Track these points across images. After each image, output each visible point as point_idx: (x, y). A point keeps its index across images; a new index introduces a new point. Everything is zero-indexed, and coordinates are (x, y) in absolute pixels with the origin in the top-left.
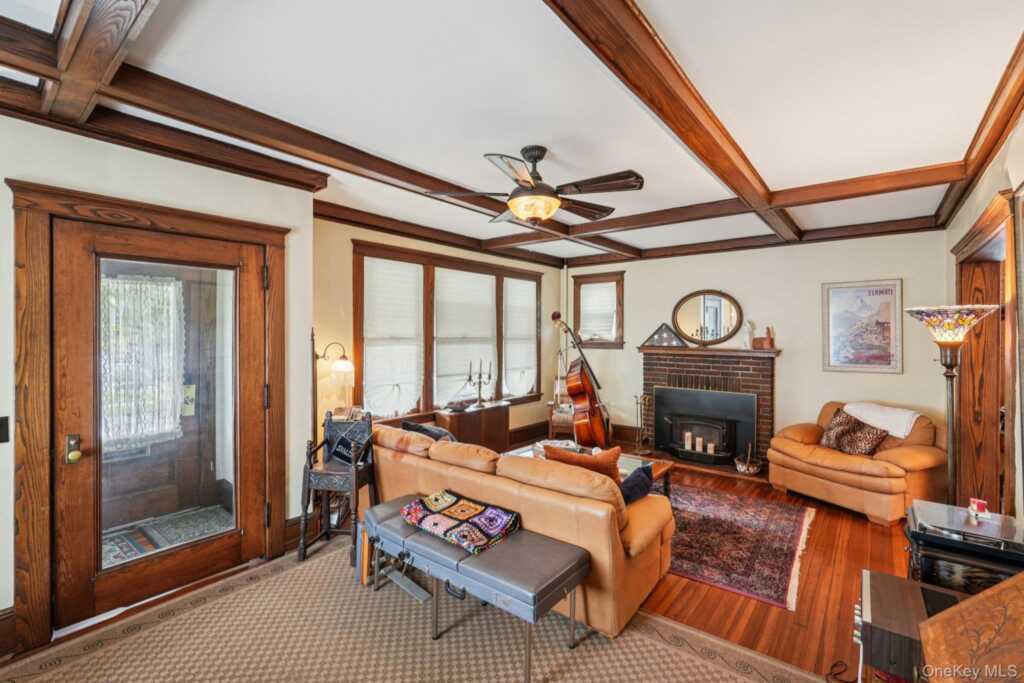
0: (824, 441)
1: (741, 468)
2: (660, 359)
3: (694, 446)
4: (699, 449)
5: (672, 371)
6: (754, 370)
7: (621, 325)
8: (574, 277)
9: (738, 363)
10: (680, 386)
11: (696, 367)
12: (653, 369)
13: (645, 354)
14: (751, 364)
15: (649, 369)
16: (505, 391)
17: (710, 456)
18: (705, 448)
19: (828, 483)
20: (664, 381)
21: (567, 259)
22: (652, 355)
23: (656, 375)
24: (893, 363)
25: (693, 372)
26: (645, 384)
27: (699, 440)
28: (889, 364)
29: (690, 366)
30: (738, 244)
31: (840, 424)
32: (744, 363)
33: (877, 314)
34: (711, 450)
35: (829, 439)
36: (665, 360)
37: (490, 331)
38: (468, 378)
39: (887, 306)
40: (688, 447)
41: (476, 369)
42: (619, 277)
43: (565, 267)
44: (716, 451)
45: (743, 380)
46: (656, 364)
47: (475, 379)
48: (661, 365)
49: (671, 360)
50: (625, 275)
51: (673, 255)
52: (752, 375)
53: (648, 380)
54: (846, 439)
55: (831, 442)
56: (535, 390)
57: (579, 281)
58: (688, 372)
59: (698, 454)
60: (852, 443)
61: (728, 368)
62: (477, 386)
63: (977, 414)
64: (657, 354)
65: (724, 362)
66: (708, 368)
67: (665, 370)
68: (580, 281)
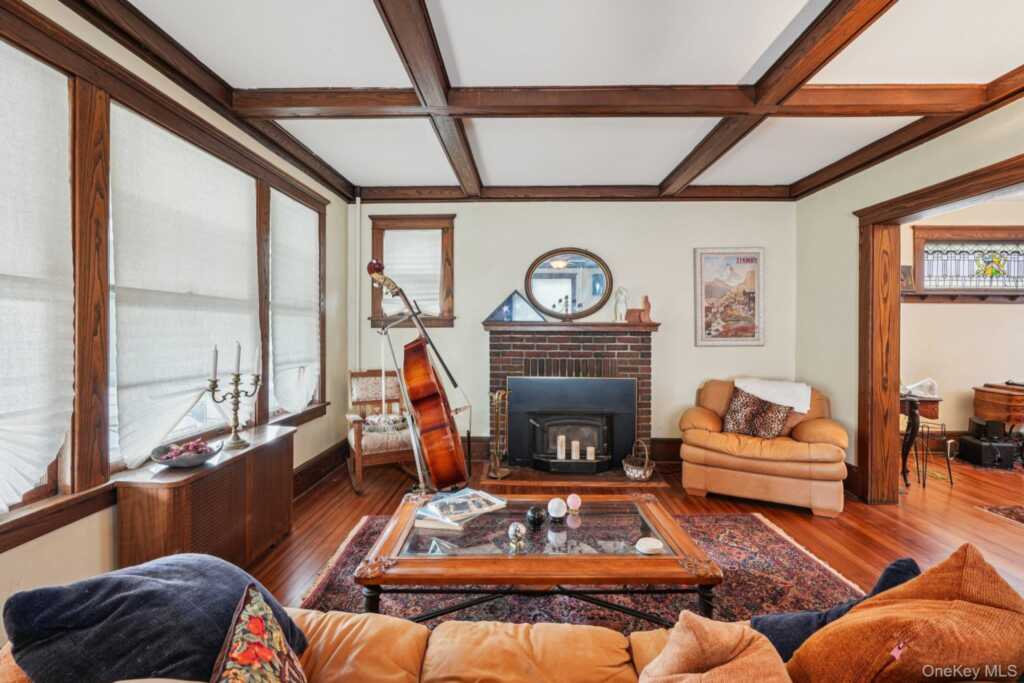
0: (730, 426)
1: (633, 473)
2: (512, 339)
3: (568, 454)
4: (575, 456)
5: (529, 354)
6: (632, 348)
7: (448, 291)
8: (372, 217)
9: (614, 340)
10: (542, 374)
11: (562, 347)
12: (504, 354)
13: (492, 333)
14: (628, 340)
15: (498, 354)
16: (273, 404)
17: (591, 464)
18: (583, 454)
19: (766, 477)
20: (520, 368)
21: (361, 188)
22: (501, 333)
23: (508, 361)
24: (756, 335)
25: (560, 355)
26: (492, 375)
27: (575, 445)
28: (753, 336)
29: (555, 347)
30: (607, 193)
31: (746, 405)
32: (620, 340)
33: (744, 283)
34: (591, 456)
35: (737, 423)
36: (522, 340)
37: (244, 287)
38: (208, 384)
39: (753, 275)
40: (561, 456)
41: (227, 365)
42: (446, 224)
43: (358, 199)
44: (597, 454)
45: (620, 362)
46: (508, 347)
47: (226, 387)
48: (515, 347)
49: (528, 340)
50: (456, 221)
51: (527, 199)
52: (630, 355)
53: (497, 368)
54: (758, 422)
55: (741, 427)
56: (317, 398)
57: (380, 225)
58: (551, 355)
59: (577, 464)
60: (765, 425)
61: (602, 348)
62: (230, 400)
63: (885, 380)
64: (509, 332)
65: (597, 340)
66: (578, 348)
67: (521, 354)
68: (382, 224)
